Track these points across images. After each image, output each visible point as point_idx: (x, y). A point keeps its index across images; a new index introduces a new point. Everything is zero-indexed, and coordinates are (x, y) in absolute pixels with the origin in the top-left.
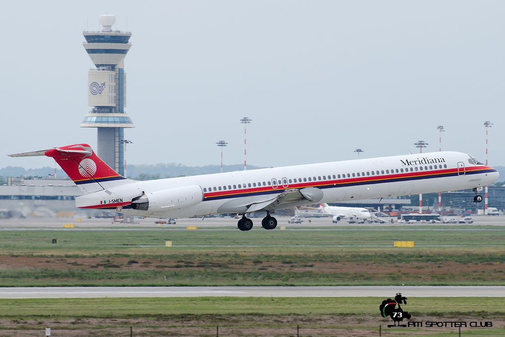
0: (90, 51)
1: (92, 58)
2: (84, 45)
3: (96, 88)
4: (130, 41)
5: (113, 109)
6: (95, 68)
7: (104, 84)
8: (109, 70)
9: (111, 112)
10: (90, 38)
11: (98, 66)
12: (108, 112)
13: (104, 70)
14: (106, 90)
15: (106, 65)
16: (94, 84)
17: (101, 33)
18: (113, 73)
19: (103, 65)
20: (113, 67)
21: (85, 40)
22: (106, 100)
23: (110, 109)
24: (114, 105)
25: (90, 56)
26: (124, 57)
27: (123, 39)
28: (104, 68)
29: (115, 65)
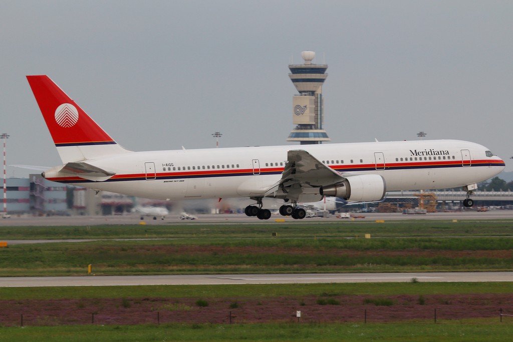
0: (294, 81)
1: (296, 86)
2: (290, 76)
3: (299, 110)
4: (326, 72)
5: (313, 126)
6: (299, 94)
7: (306, 106)
8: (309, 95)
9: (311, 129)
10: (295, 70)
11: (300, 92)
12: (309, 129)
13: (305, 95)
14: (307, 111)
15: (308, 91)
16: (298, 107)
17: (303, 66)
18: (313, 98)
19: (305, 92)
20: (313, 93)
21: (290, 72)
22: (306, 119)
23: (309, 126)
24: (314, 123)
25: (294, 85)
26: (322, 85)
27: (321, 70)
28: (306, 94)
29: (314, 91)
